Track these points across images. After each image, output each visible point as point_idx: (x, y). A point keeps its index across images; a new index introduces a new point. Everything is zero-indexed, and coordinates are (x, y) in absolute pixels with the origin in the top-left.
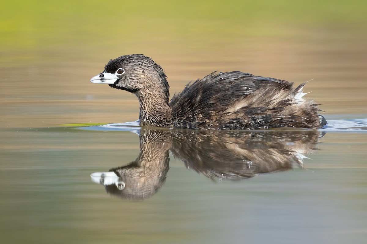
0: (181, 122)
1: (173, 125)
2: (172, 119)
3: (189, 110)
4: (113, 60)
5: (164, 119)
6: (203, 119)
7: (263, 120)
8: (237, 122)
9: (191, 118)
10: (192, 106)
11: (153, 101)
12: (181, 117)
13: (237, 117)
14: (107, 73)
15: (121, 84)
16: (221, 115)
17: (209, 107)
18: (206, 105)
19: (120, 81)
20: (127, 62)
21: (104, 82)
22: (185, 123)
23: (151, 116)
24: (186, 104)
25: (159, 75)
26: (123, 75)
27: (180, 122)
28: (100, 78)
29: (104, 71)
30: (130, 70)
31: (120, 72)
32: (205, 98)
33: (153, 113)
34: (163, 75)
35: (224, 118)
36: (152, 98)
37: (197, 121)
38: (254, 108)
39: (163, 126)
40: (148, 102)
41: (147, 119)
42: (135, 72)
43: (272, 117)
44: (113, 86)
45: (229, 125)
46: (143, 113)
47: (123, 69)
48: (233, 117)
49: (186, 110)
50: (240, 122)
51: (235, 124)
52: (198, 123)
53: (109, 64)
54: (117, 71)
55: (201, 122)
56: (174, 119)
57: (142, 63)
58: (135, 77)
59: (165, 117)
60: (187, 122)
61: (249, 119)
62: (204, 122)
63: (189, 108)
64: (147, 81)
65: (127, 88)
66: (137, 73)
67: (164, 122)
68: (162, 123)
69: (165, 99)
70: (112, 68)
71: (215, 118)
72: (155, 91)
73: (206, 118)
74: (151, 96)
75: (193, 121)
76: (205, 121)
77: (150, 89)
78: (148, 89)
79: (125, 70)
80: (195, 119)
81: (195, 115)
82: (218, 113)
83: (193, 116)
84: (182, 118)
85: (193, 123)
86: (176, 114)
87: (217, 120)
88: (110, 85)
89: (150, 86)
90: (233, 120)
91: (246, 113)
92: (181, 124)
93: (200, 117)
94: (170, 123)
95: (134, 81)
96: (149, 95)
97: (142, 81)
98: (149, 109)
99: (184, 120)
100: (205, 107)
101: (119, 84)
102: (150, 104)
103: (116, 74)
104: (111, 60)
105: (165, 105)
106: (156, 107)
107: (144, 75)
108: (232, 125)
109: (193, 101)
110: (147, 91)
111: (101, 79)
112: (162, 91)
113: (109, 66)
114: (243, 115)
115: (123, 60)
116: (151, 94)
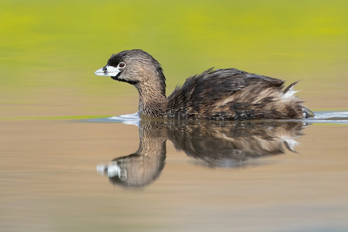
0: (174, 113)
1: (166, 116)
2: (166, 111)
3: (181, 103)
4: (115, 54)
5: (160, 109)
6: (193, 111)
7: (246, 115)
8: (222, 116)
9: (182, 110)
10: (185, 99)
11: (150, 93)
12: (174, 108)
13: (223, 111)
14: (110, 66)
15: (122, 77)
16: (208, 108)
17: (199, 101)
18: (196, 99)
19: (121, 74)
20: (128, 57)
21: (107, 75)
22: (177, 114)
23: (148, 107)
24: (180, 97)
25: (157, 69)
26: (124, 69)
27: (172, 113)
28: (103, 71)
29: (107, 65)
30: (131, 64)
31: (122, 66)
32: (196, 92)
33: (150, 104)
34: (159, 69)
35: (211, 111)
36: (150, 90)
37: (187, 113)
38: (239, 103)
39: (158, 116)
40: (146, 94)
41: (144, 110)
42: (135, 66)
43: (254, 112)
44: (115, 78)
45: (214, 118)
46: (142, 104)
47: (124, 63)
48: (219, 110)
49: (179, 102)
50: (225, 115)
51: (221, 117)
52: (188, 114)
53: (112, 59)
54: (119, 64)
55: (191, 114)
56: (168, 110)
57: (141, 58)
58: (135, 70)
59: (160, 108)
60: (179, 113)
61: (233, 113)
62: (193, 115)
63: (182, 101)
64: (146, 75)
65: (127, 80)
66: (136, 67)
67: (159, 113)
68: (157, 113)
69: (162, 90)
70: (114, 62)
71: (203, 111)
72: (152, 83)
73: (195, 110)
74: (149, 88)
75: (183, 113)
76: (194, 113)
77: (148, 82)
78: (146, 82)
79: (126, 64)
80: (186, 111)
81: (186, 108)
82: (206, 106)
83: (184, 108)
84: (175, 110)
85: (183, 115)
86: (170, 105)
87: (204, 113)
88: (112, 77)
89: (148, 79)
90: (219, 113)
91: (231, 107)
92: (174, 115)
93: (191, 109)
94: (164, 114)
95: (134, 74)
96: (147, 87)
97: (141, 74)
98: (146, 100)
99: (176, 112)
100: (195, 100)
101: (121, 77)
102: (147, 95)
103: (118, 67)
104: (113, 54)
105: (161, 96)
106: (153, 99)
107: (143, 69)
108: (217, 118)
109: (186, 95)
110: (146, 84)
111: (105, 72)
112: (158, 83)
113: (112, 60)
114: (228, 109)
115: (124, 55)
116: (148, 87)
